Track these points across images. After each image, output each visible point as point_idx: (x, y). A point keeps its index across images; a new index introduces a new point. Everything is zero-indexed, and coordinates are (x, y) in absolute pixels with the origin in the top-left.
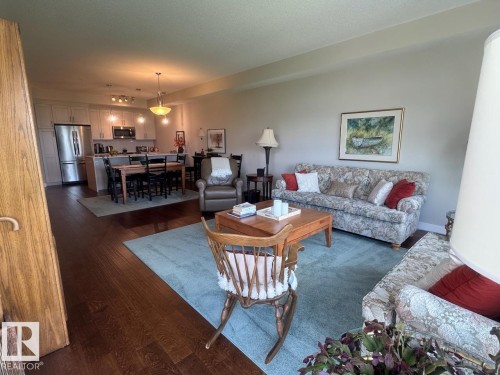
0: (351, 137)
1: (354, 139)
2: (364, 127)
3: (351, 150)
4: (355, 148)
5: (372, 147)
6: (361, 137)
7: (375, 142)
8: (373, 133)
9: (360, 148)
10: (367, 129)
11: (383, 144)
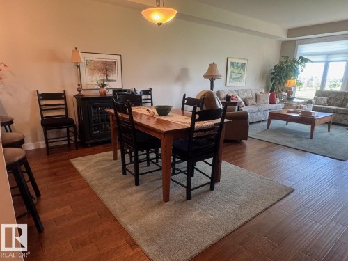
0: (231, 72)
1: (232, 74)
3: (231, 80)
4: (232, 78)
5: (238, 78)
6: (235, 72)
8: (239, 70)
10: (237, 68)
11: (241, 77)
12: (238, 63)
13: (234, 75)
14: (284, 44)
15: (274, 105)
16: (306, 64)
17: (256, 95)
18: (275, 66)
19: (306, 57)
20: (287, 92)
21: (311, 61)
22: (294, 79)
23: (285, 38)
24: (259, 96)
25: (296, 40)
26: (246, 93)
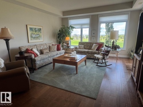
0: (31, 34)
1: (32, 35)
2: (35, 31)
3: (32, 39)
4: (33, 38)
5: (37, 37)
6: (34, 34)
7: (38, 36)
8: (37, 33)
9: (34, 38)
10: (36, 31)
11: (40, 36)
12: (35, 28)
13: (34, 36)
14: (63, 19)
15: (60, 51)
16: (74, 29)
17: (49, 46)
18: (59, 30)
19: (73, 26)
20: (66, 43)
21: (75, 28)
22: (69, 37)
23: (62, 16)
24: (51, 47)
25: (67, 18)
26: (42, 46)
